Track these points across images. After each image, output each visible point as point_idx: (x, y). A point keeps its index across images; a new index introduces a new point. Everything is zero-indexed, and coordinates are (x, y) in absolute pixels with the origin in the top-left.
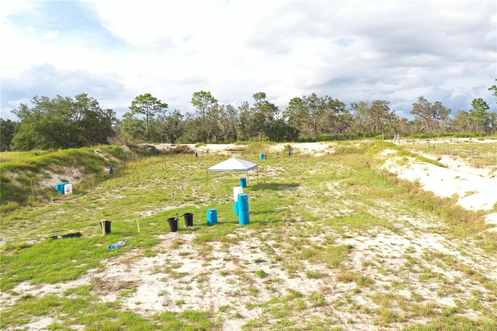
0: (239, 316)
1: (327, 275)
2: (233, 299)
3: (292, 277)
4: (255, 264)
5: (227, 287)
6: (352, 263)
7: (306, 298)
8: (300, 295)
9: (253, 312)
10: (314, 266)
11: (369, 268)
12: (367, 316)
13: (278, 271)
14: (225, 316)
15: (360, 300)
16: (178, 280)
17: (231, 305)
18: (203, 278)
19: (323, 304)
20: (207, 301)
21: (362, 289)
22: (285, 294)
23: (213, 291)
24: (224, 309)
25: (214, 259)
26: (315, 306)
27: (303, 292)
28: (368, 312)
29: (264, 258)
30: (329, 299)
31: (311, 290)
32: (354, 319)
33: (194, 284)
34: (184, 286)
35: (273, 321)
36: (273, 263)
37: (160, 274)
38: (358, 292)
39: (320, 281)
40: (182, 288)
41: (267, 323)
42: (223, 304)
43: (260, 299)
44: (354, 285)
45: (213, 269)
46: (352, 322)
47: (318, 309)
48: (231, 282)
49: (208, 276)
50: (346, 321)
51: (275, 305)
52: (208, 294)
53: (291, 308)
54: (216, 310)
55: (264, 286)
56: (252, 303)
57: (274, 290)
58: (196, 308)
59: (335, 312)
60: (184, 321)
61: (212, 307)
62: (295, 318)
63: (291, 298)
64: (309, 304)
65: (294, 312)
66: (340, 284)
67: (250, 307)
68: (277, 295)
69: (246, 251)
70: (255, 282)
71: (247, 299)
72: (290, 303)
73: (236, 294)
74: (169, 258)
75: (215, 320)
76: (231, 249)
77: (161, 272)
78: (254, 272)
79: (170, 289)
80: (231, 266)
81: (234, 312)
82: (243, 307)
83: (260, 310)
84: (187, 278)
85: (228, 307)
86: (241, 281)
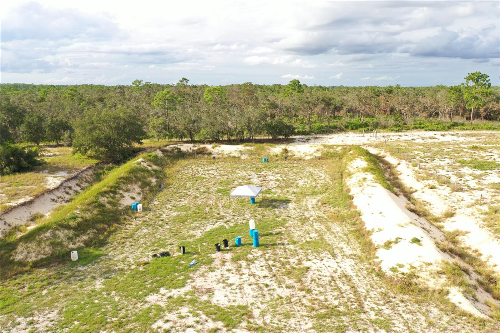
0: (258, 308)
1: (294, 287)
2: (255, 299)
3: (279, 287)
4: (263, 278)
5: (252, 293)
6: (306, 279)
7: (284, 299)
8: (281, 298)
9: (263, 305)
10: (289, 281)
11: (313, 282)
12: (305, 308)
13: (273, 283)
14: (253, 308)
15: (304, 301)
16: (230, 288)
17: (255, 302)
18: (241, 287)
19: (290, 302)
20: (245, 300)
21: (307, 295)
22: (276, 297)
23: (247, 294)
24: (252, 304)
25: (244, 274)
26: (287, 303)
27: (283, 296)
28: (305, 307)
29: (267, 275)
30: (293, 300)
31: (287, 295)
32: (300, 310)
33: (238, 291)
34: (233, 291)
35: (271, 310)
36: (271, 278)
37: (221, 284)
38: (304, 297)
39: (291, 290)
40: (233, 293)
41: (268, 311)
42: (252, 302)
43: (266, 299)
44: (304, 293)
45: (244, 281)
46: (299, 311)
47: (288, 304)
48: (253, 290)
49: (243, 286)
50: (296, 310)
51: (272, 302)
52: (245, 296)
53: (277, 304)
54: (249, 305)
55: (267, 292)
56: (263, 301)
57: (272, 295)
58: (241, 304)
59: (294, 306)
60: (238, 309)
61: (247, 303)
62: (279, 309)
63: (278, 299)
64: (285, 302)
65: (279, 306)
66: (299, 292)
67: (262, 303)
68: (272, 297)
69: (258, 269)
70: (264, 290)
71: (260, 299)
72: (278, 302)
73: (256, 297)
74: (222, 273)
75: (249, 309)
76: (251, 267)
77: (221, 282)
78: (263, 284)
79: (228, 294)
80: (252, 280)
81: (256, 306)
82: (259, 303)
83: (266, 305)
84: (234, 287)
85: (253, 303)
86: (257, 289)
